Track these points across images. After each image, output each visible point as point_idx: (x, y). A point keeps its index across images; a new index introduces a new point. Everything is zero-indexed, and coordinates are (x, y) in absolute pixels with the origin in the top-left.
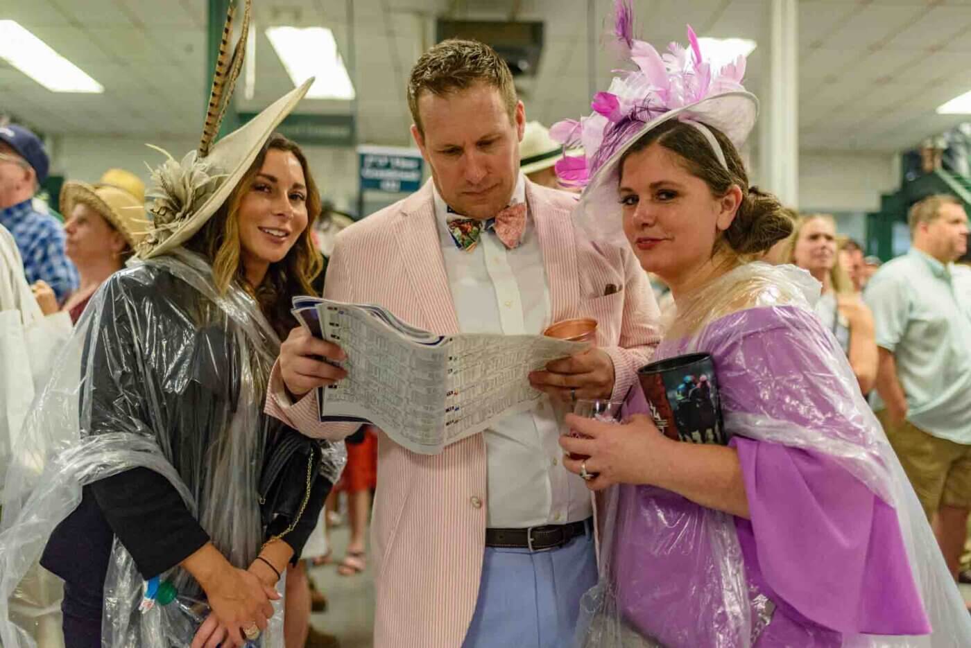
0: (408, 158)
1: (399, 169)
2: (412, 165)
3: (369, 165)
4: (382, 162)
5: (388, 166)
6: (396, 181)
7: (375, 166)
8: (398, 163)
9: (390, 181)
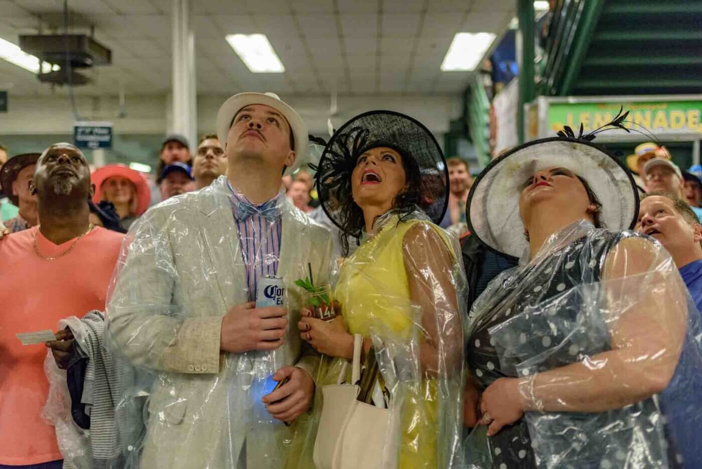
0: (102, 128)
1: (97, 134)
2: (105, 131)
3: (80, 133)
4: (88, 131)
5: (91, 133)
6: (96, 142)
7: (83, 133)
8: (96, 131)
9: (93, 142)
